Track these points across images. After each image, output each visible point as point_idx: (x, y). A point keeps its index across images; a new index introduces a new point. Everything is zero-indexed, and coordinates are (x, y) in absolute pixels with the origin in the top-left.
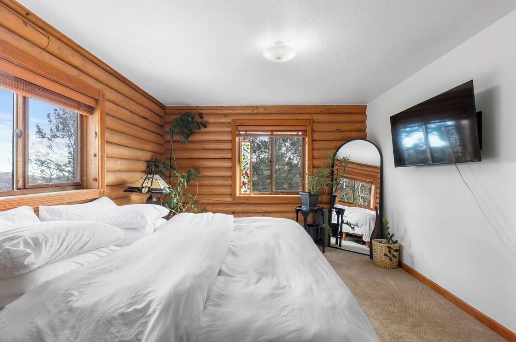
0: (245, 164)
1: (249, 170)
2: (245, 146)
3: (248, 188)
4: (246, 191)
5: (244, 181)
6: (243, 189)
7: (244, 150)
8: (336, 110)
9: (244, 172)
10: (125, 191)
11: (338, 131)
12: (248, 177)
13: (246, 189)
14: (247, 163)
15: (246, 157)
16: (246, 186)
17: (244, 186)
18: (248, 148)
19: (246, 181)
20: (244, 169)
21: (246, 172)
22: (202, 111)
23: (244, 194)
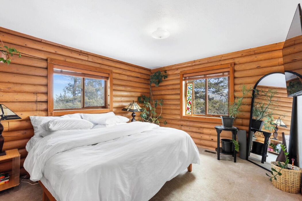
0: (189, 97)
1: (191, 100)
2: (189, 86)
3: (190, 111)
4: (189, 113)
5: (188, 107)
6: (188, 112)
7: (189, 88)
8: (256, 52)
9: (188, 102)
10: (122, 110)
11: (258, 67)
12: (191, 105)
13: (189, 112)
14: (190, 96)
15: (190, 93)
16: (189, 110)
17: (188, 110)
18: (191, 87)
19: (189, 107)
20: (189, 100)
21: (189, 102)
22: (166, 69)
23: (188, 115)
